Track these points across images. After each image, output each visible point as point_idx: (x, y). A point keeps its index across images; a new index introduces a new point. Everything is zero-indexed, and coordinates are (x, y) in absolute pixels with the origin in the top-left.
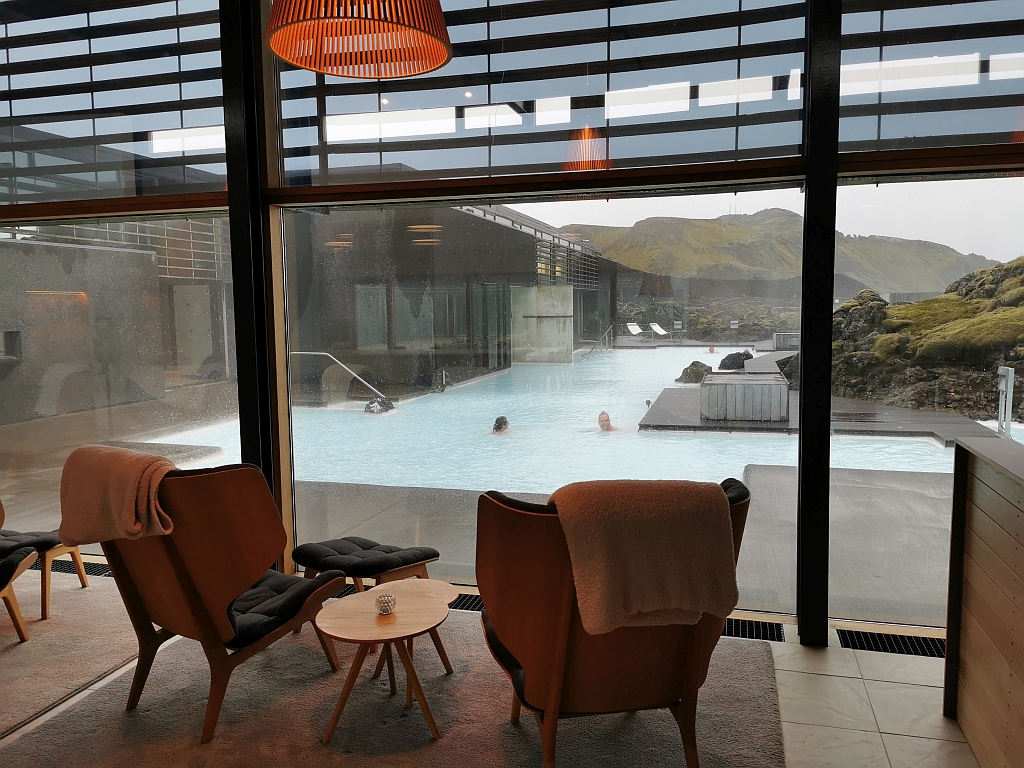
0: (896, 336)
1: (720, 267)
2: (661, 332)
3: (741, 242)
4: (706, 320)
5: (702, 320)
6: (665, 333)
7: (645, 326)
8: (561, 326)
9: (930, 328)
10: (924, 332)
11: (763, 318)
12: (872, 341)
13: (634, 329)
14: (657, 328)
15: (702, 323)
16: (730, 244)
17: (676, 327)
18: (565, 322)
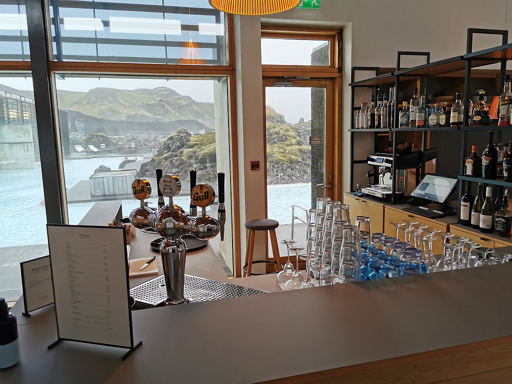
0: (191, 149)
1: (138, 116)
2: (96, 150)
3: (148, 103)
4: (122, 143)
5: (120, 143)
6: (97, 150)
7: (86, 147)
8: (26, 148)
9: (205, 146)
10: (203, 148)
11: (151, 142)
12: (182, 152)
13: (79, 148)
14: (92, 148)
15: (119, 145)
16: (143, 104)
17: (101, 147)
18: (28, 146)
